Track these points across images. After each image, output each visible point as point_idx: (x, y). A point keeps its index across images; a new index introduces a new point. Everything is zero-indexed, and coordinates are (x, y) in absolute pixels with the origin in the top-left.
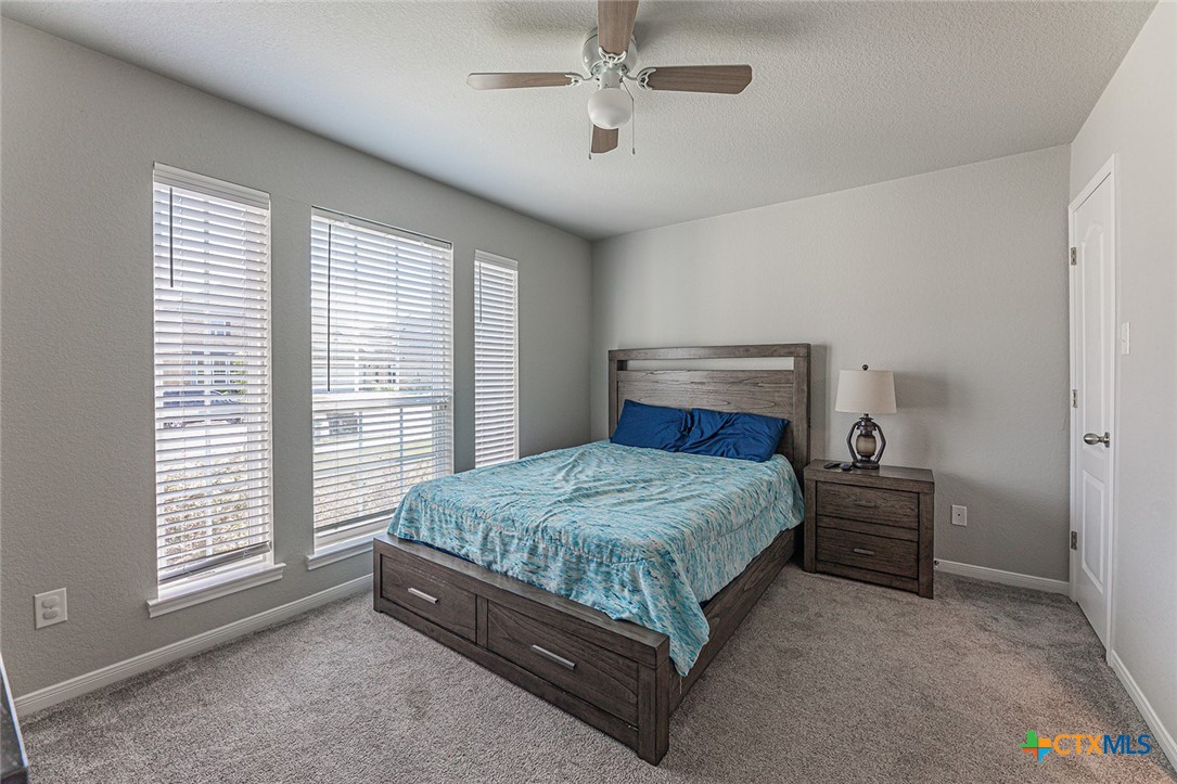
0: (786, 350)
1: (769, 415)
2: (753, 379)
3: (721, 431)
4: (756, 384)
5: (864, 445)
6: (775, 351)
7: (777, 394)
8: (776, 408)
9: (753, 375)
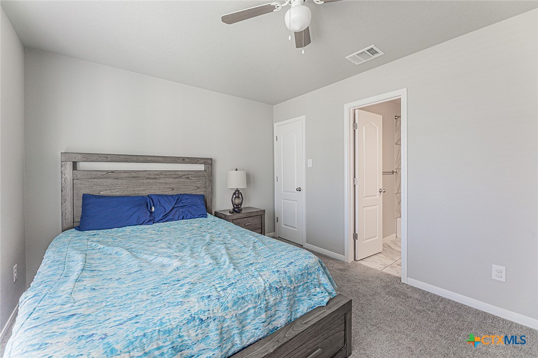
0: (203, 161)
1: (195, 193)
2: (187, 175)
3: (176, 206)
4: (188, 178)
5: (237, 201)
6: (198, 161)
7: (198, 183)
8: (198, 190)
9: (187, 173)
